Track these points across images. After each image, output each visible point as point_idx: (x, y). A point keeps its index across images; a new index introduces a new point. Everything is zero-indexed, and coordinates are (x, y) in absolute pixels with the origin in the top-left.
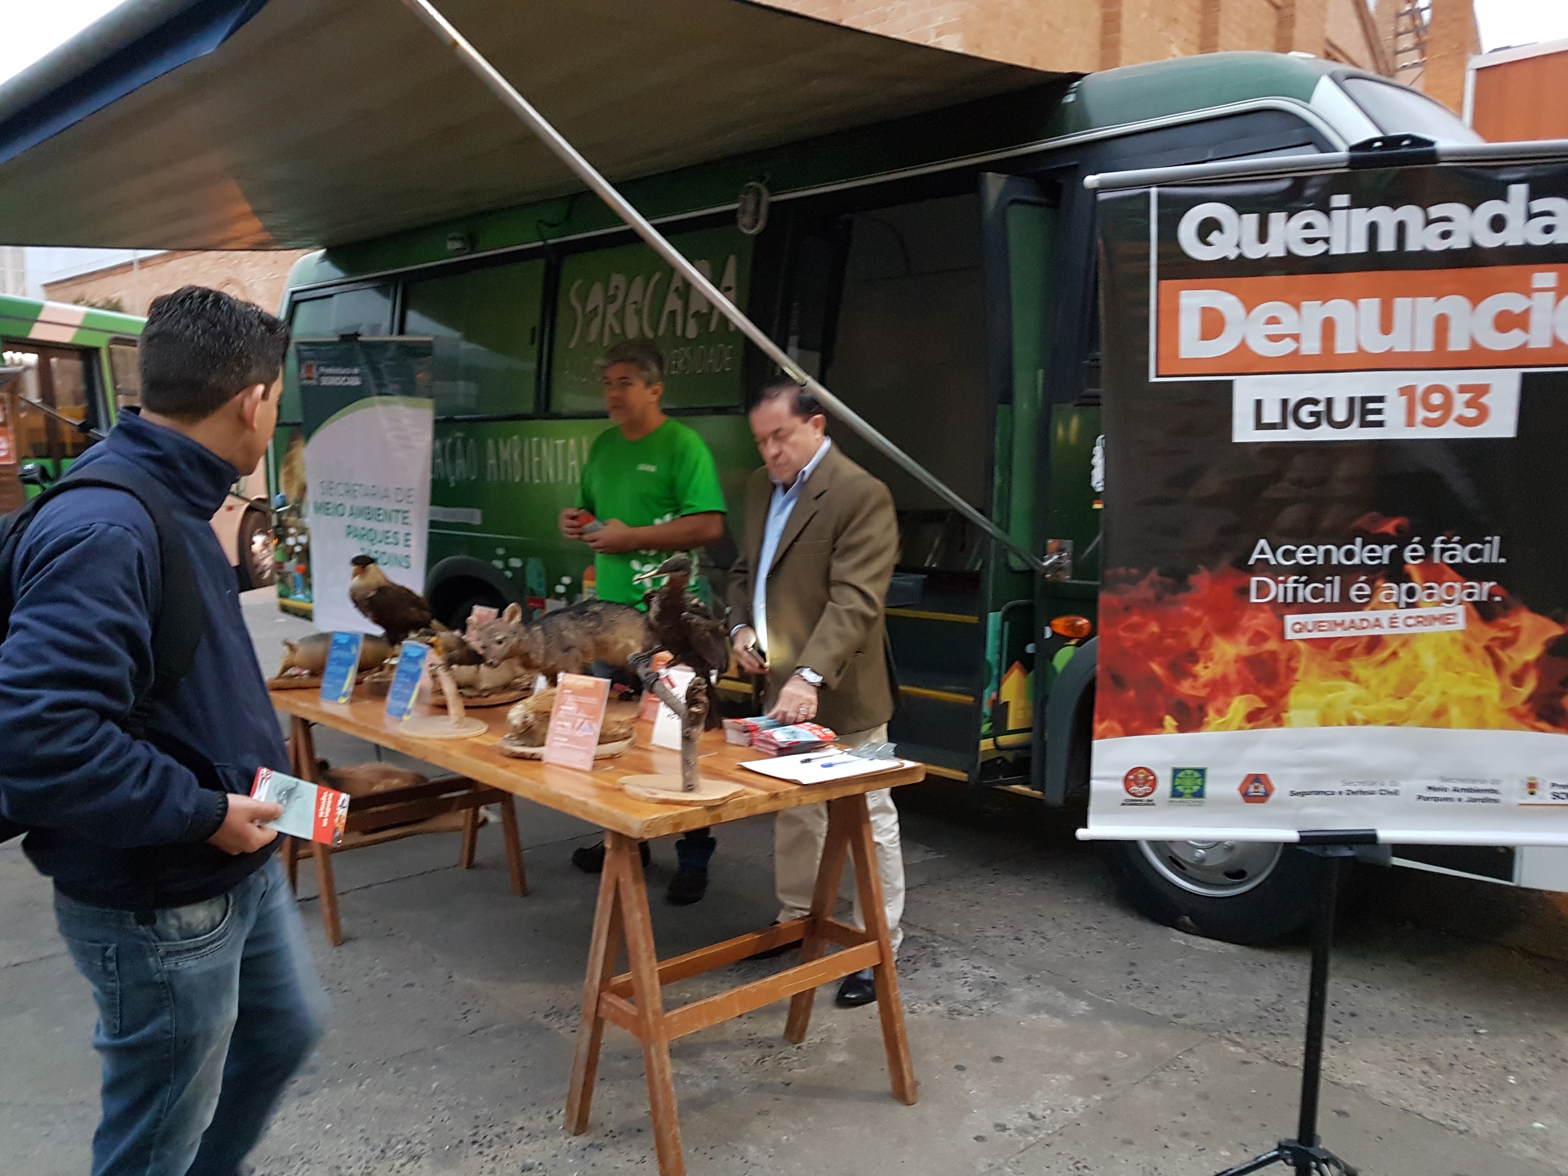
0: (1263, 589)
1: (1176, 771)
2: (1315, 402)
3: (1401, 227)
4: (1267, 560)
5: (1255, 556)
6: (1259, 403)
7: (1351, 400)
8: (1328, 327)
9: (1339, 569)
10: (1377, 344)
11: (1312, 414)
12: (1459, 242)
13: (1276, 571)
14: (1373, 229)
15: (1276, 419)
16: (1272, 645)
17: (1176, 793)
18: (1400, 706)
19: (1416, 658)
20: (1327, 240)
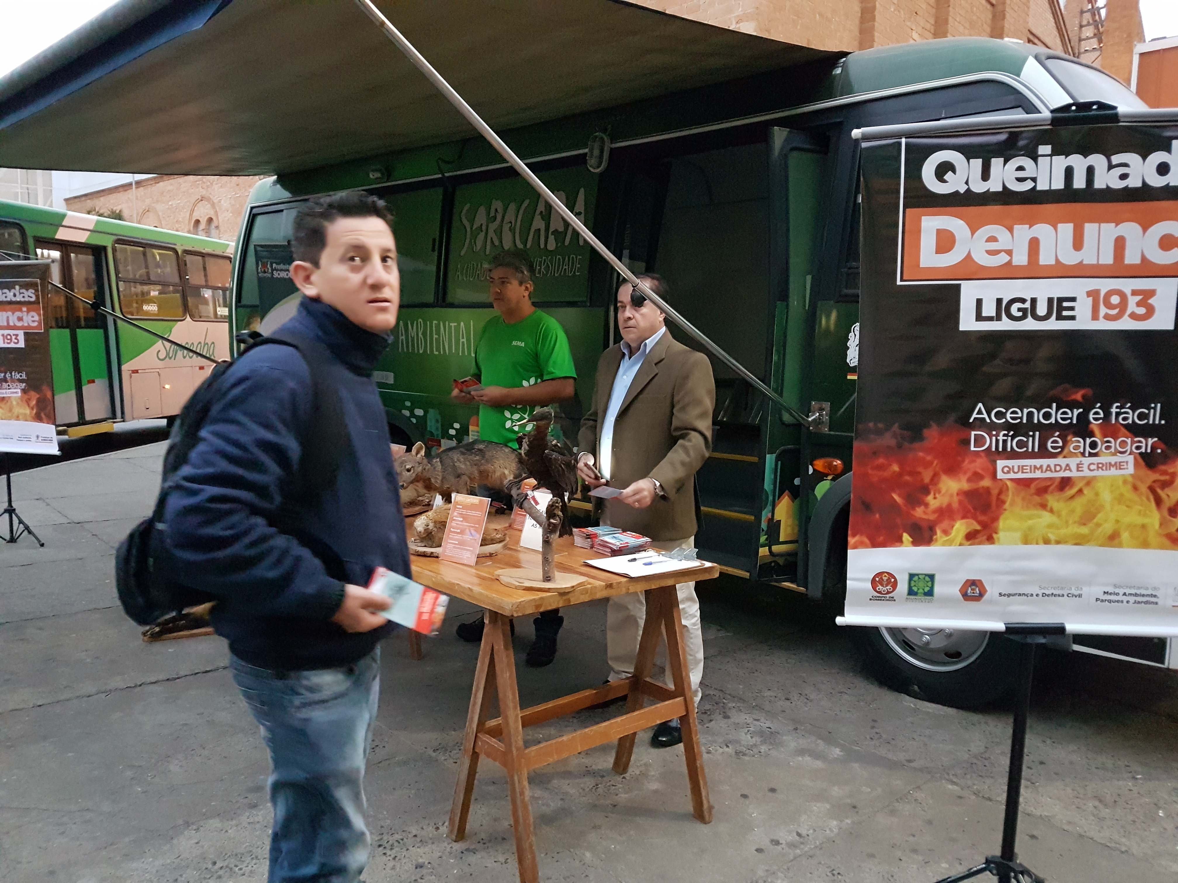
0: (979, 441)
1: (912, 576)
2: (1023, 301)
3: (1090, 171)
4: (984, 419)
5: (974, 415)
6: (979, 302)
7: (1050, 300)
8: (1034, 245)
9: (1040, 427)
10: (1070, 258)
11: (1019, 310)
12: (1134, 182)
13: (990, 428)
14: (1069, 172)
15: (993, 314)
16: (986, 483)
17: (911, 592)
18: (1084, 530)
19: (1097, 494)
20: (1034, 180)
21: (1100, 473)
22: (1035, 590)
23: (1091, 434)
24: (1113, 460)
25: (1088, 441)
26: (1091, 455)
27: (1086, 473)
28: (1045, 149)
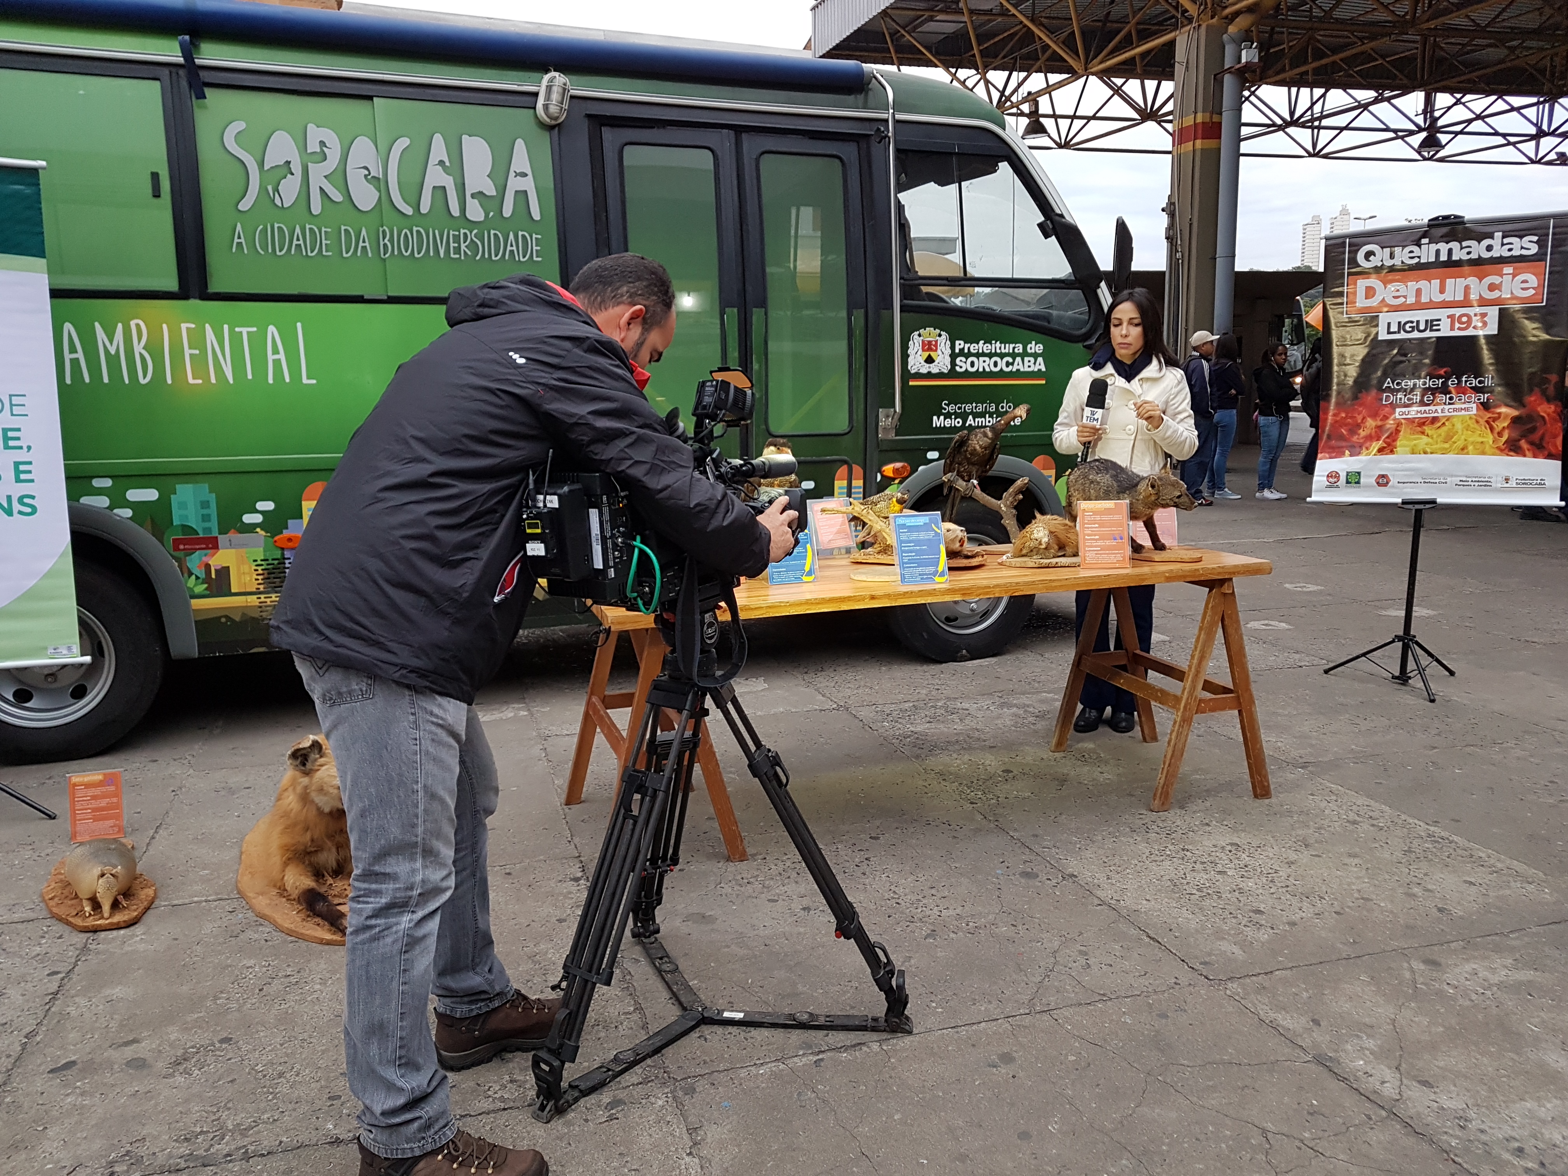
0: (1388, 398)
1: (1348, 473)
2: (1412, 322)
3: (1450, 251)
4: (1390, 386)
6: (1389, 324)
7: (1427, 321)
8: (1418, 292)
9: (1420, 389)
10: (1438, 298)
11: (1411, 327)
12: (1474, 256)
13: (1393, 391)
14: (1438, 252)
15: (1396, 329)
18: (1447, 445)
19: (1453, 425)
20: (1419, 257)
21: (1455, 413)
22: (1420, 480)
23: (1450, 393)
24: (1463, 406)
25: (1448, 396)
26: (1450, 404)
27: (1447, 414)
28: (1425, 241)
